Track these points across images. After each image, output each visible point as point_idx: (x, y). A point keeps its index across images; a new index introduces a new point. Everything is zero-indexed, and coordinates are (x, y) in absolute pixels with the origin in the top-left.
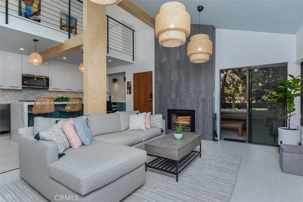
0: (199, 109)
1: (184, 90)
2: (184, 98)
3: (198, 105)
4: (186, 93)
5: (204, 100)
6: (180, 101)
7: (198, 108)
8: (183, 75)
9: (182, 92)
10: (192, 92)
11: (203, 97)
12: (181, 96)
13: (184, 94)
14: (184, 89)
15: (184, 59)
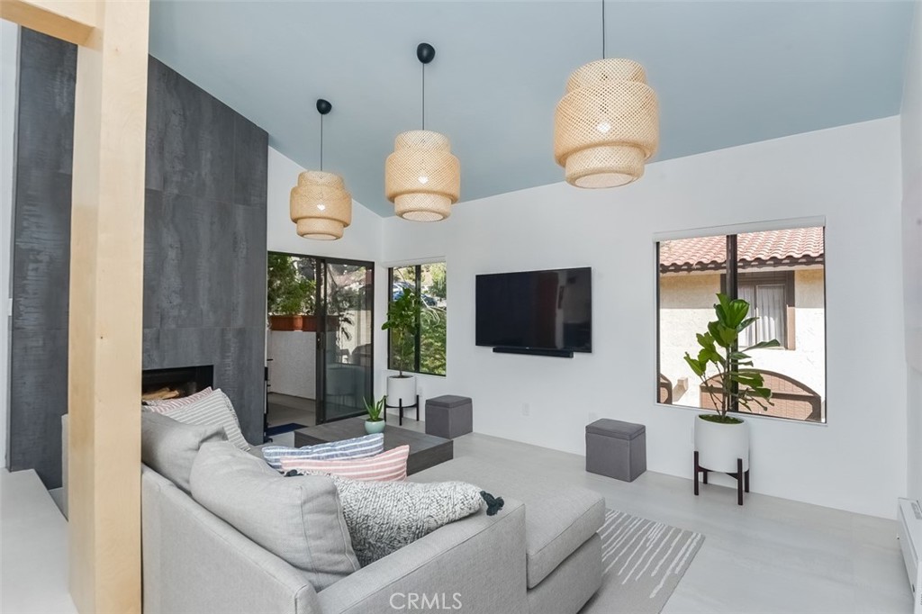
0: (228, 361)
1: (176, 300)
2: (173, 326)
3: (224, 349)
4: (183, 312)
5: (241, 333)
6: (158, 339)
7: (223, 357)
8: (172, 247)
9: (165, 304)
10: (205, 307)
11: (239, 322)
12: (162, 319)
13: (175, 313)
14: (173, 294)
15: (176, 191)
